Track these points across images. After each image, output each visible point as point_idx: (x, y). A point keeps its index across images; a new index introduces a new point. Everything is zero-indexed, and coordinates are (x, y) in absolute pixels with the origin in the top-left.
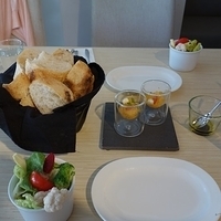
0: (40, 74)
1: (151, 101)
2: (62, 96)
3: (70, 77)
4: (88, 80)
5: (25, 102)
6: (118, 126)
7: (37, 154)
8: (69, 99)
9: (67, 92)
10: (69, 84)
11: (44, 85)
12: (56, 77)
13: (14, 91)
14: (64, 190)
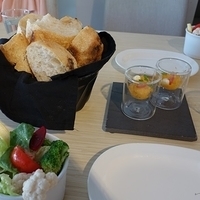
0: (41, 35)
1: (167, 81)
2: (64, 63)
3: (75, 43)
4: (95, 48)
5: (21, 67)
6: (126, 106)
7: (24, 126)
8: (71, 67)
9: (70, 59)
10: (73, 51)
11: (44, 47)
12: (59, 42)
13: (10, 53)
14: (51, 175)
